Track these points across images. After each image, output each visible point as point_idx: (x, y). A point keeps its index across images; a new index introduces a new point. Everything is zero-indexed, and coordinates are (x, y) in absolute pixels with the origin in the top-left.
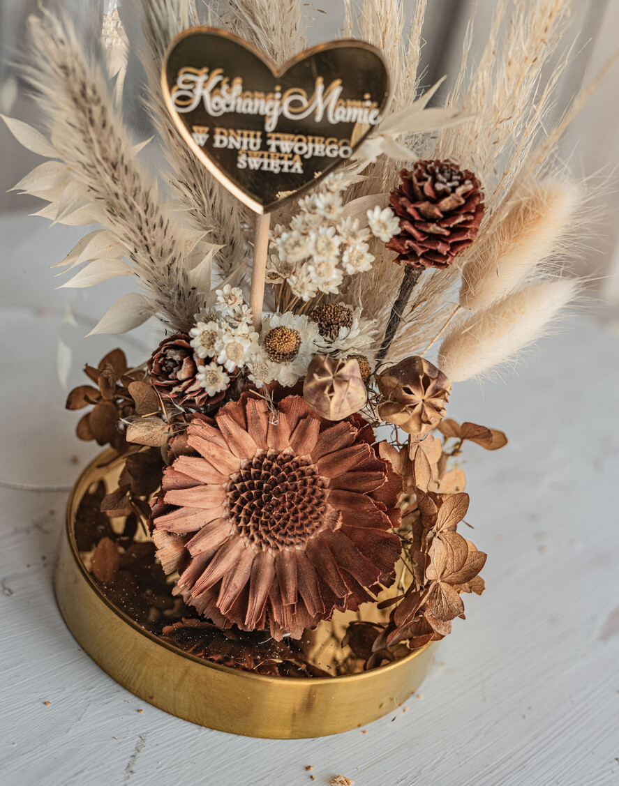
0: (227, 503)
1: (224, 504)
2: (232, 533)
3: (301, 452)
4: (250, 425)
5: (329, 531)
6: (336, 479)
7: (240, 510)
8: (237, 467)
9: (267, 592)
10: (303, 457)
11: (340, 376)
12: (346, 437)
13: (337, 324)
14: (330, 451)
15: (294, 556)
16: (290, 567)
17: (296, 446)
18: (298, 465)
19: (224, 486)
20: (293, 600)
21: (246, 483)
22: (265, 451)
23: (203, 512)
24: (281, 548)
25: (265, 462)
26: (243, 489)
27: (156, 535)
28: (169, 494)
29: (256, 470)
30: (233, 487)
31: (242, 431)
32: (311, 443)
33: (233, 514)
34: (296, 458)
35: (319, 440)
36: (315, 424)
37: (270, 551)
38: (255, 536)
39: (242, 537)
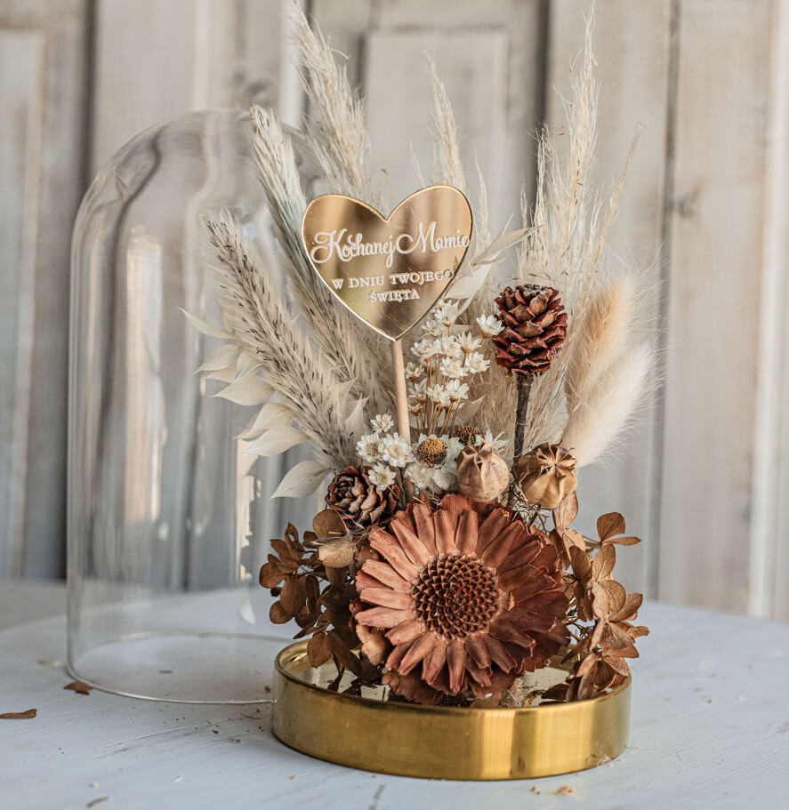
0: (413, 606)
1: (411, 607)
2: (423, 630)
3: (466, 551)
4: (419, 531)
5: (505, 611)
6: (500, 566)
7: (425, 607)
8: (415, 573)
9: (463, 666)
10: (469, 556)
11: (484, 452)
12: (501, 522)
13: (473, 435)
14: (490, 541)
15: (479, 638)
16: (478, 645)
17: (461, 546)
18: (466, 562)
19: (408, 592)
20: (486, 664)
21: (426, 582)
22: (437, 557)
23: (395, 613)
24: (468, 634)
25: (438, 564)
26: (425, 587)
27: (360, 630)
28: (363, 591)
29: (433, 571)
30: (416, 590)
31: (414, 537)
32: (473, 538)
33: (421, 612)
34: (464, 557)
35: (479, 536)
36: (473, 517)
37: (459, 639)
38: (443, 627)
39: (433, 631)
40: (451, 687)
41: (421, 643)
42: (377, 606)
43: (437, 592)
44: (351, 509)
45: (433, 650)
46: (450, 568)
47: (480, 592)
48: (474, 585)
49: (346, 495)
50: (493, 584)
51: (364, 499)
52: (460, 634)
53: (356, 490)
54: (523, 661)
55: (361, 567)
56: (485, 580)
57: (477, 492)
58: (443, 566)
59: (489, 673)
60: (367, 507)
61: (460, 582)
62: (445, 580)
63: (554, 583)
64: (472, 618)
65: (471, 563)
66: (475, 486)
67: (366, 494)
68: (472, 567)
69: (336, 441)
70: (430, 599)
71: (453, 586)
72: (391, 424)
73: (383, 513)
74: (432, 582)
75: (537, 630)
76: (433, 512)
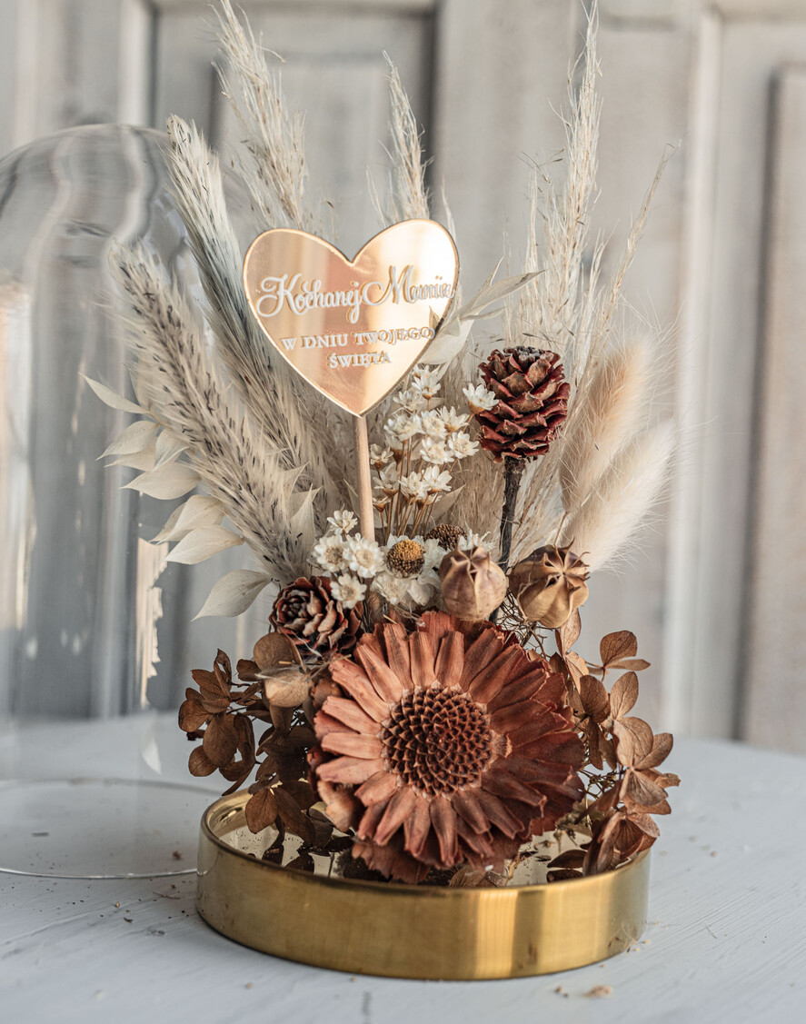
0: (385, 753)
1: (383, 756)
2: (399, 785)
3: (449, 682)
4: (390, 659)
5: (500, 758)
6: (492, 702)
7: (401, 755)
8: (386, 712)
9: (454, 831)
10: (453, 688)
11: (477, 557)
12: (494, 645)
13: (454, 536)
14: (479, 670)
15: (470, 793)
16: (470, 803)
17: (443, 676)
18: (449, 697)
19: (377, 736)
20: (485, 829)
21: (401, 723)
22: (412, 690)
23: (362, 764)
24: (455, 788)
25: (414, 700)
26: (400, 730)
27: (322, 788)
28: (326, 738)
29: (409, 709)
30: (388, 733)
31: (385, 665)
32: (458, 667)
33: (395, 762)
34: (446, 691)
35: (465, 662)
36: (458, 639)
37: (444, 796)
38: (424, 780)
39: (411, 786)
40: (443, 858)
41: (399, 802)
42: (339, 756)
43: (417, 736)
44: (305, 632)
45: (414, 811)
46: (430, 704)
47: (469, 735)
48: (463, 727)
49: (300, 614)
50: (484, 724)
51: (322, 619)
52: (446, 789)
53: (312, 608)
54: (531, 823)
55: (319, 707)
56: (474, 719)
57: (468, 609)
58: (420, 703)
59: (488, 839)
60: (325, 629)
61: (446, 723)
62: (426, 721)
63: (565, 722)
64: (460, 769)
65: (456, 697)
66: (466, 601)
67: (324, 613)
68: (457, 703)
69: (281, 545)
70: (408, 746)
71: (437, 728)
72: (354, 522)
73: (343, 635)
74: (408, 723)
75: (547, 783)
76: (408, 634)
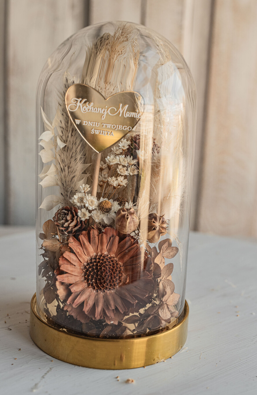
0: (83, 274)
1: (82, 275)
2: (86, 286)
3: (111, 253)
4: (91, 241)
5: (124, 283)
6: (126, 263)
7: (88, 276)
8: (86, 260)
9: (102, 307)
10: (112, 255)
11: (130, 212)
12: (129, 243)
13: (124, 202)
14: (123, 251)
15: (111, 294)
16: (110, 298)
17: (109, 251)
18: (110, 258)
19: (82, 268)
20: (113, 308)
21: (91, 265)
22: (97, 253)
23: (73, 277)
24: (106, 291)
25: (97, 257)
26: (90, 267)
27: (57, 283)
28: (62, 266)
29: (94, 260)
30: (85, 267)
31: (89, 243)
32: (115, 248)
33: (86, 278)
34: (109, 256)
35: (118, 247)
36: (117, 239)
37: (101, 293)
38: (95, 286)
39: (90, 288)
40: (96, 316)
41: (84, 293)
42: (67, 273)
43: (95, 271)
44: (65, 226)
45: (89, 297)
46: (103, 260)
47: (114, 273)
48: (112, 270)
49: (64, 219)
50: (121, 270)
51: (71, 222)
52: (102, 291)
53: (69, 218)
54: (130, 309)
55: (62, 254)
56: (117, 268)
57: (123, 229)
58: (99, 259)
59: (114, 312)
60: (72, 226)
61: (107, 268)
62: (100, 266)
63: (149, 275)
64: (109, 285)
65: (112, 259)
66: (123, 226)
67: (73, 220)
68: (112, 261)
70: (92, 273)
71: (103, 269)
72: (89, 189)
73: (78, 229)
74: (93, 265)
75: (138, 296)
76: (99, 233)
